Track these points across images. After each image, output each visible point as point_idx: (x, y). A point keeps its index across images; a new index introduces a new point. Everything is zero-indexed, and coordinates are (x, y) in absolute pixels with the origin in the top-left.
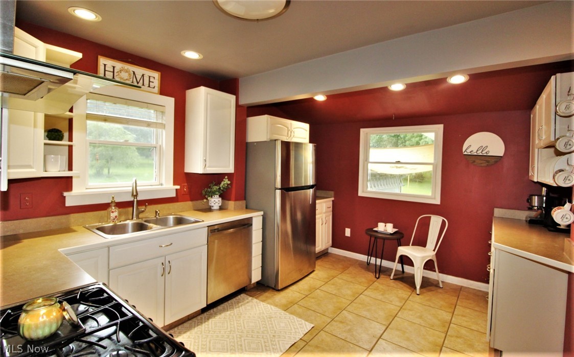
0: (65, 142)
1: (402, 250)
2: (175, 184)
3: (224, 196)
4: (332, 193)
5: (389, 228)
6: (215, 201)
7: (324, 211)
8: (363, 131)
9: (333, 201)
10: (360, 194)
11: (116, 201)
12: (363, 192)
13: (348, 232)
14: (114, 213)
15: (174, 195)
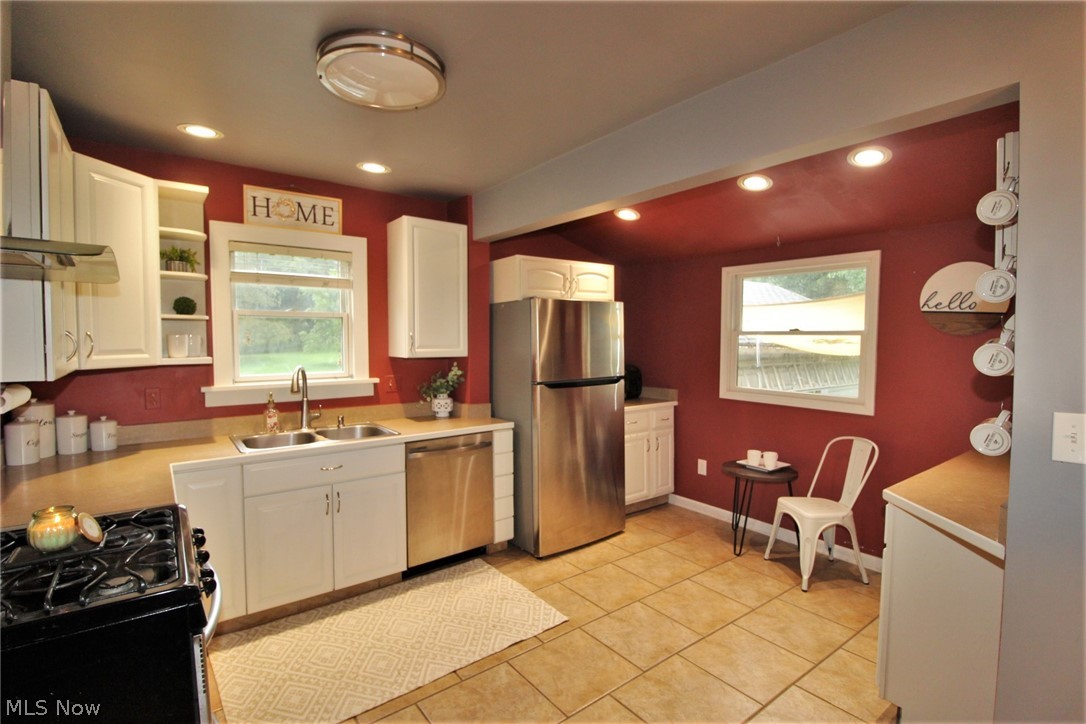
0: (200, 316)
1: (786, 504)
2: (372, 375)
3: (456, 395)
4: (674, 392)
5: (770, 461)
6: (442, 404)
7: (654, 426)
8: (727, 273)
9: (675, 407)
10: (724, 394)
11: (276, 401)
12: (729, 390)
13: (702, 467)
14: (273, 417)
15: (370, 392)
